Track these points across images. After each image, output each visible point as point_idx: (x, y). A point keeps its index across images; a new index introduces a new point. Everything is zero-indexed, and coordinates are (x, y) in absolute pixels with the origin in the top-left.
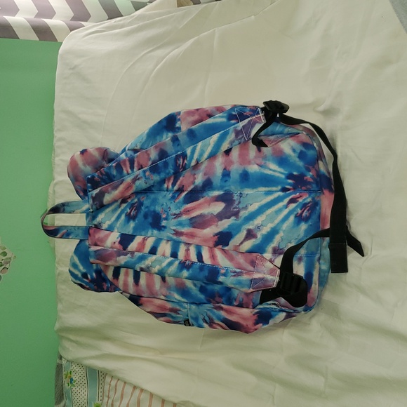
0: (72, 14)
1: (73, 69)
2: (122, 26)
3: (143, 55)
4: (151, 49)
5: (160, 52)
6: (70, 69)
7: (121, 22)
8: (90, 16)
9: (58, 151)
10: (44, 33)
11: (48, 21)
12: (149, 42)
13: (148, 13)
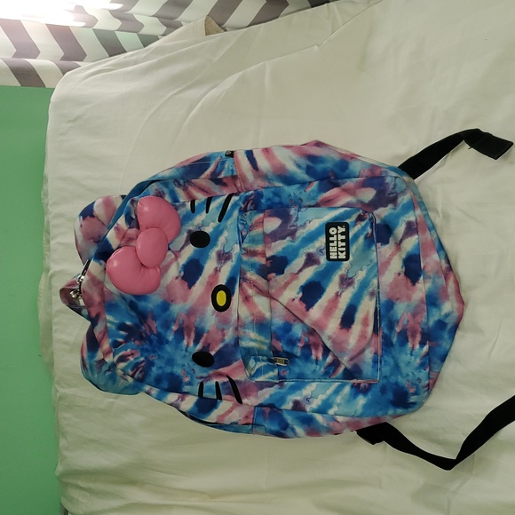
0: (62, 54)
1: (74, 120)
2: (136, 62)
3: (169, 98)
4: (180, 89)
5: (192, 94)
6: (69, 121)
7: (134, 58)
8: (86, 55)
9: (53, 231)
10: (27, 77)
11: (32, 62)
12: (175, 80)
13: (168, 44)
